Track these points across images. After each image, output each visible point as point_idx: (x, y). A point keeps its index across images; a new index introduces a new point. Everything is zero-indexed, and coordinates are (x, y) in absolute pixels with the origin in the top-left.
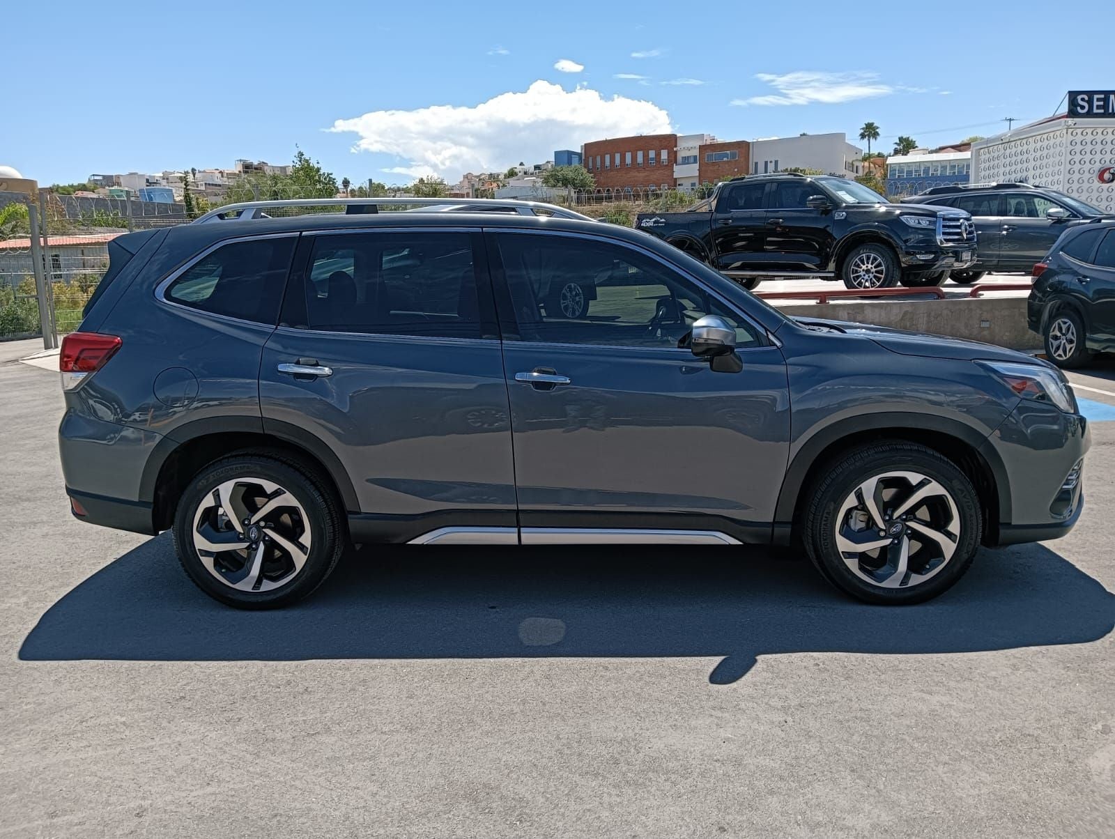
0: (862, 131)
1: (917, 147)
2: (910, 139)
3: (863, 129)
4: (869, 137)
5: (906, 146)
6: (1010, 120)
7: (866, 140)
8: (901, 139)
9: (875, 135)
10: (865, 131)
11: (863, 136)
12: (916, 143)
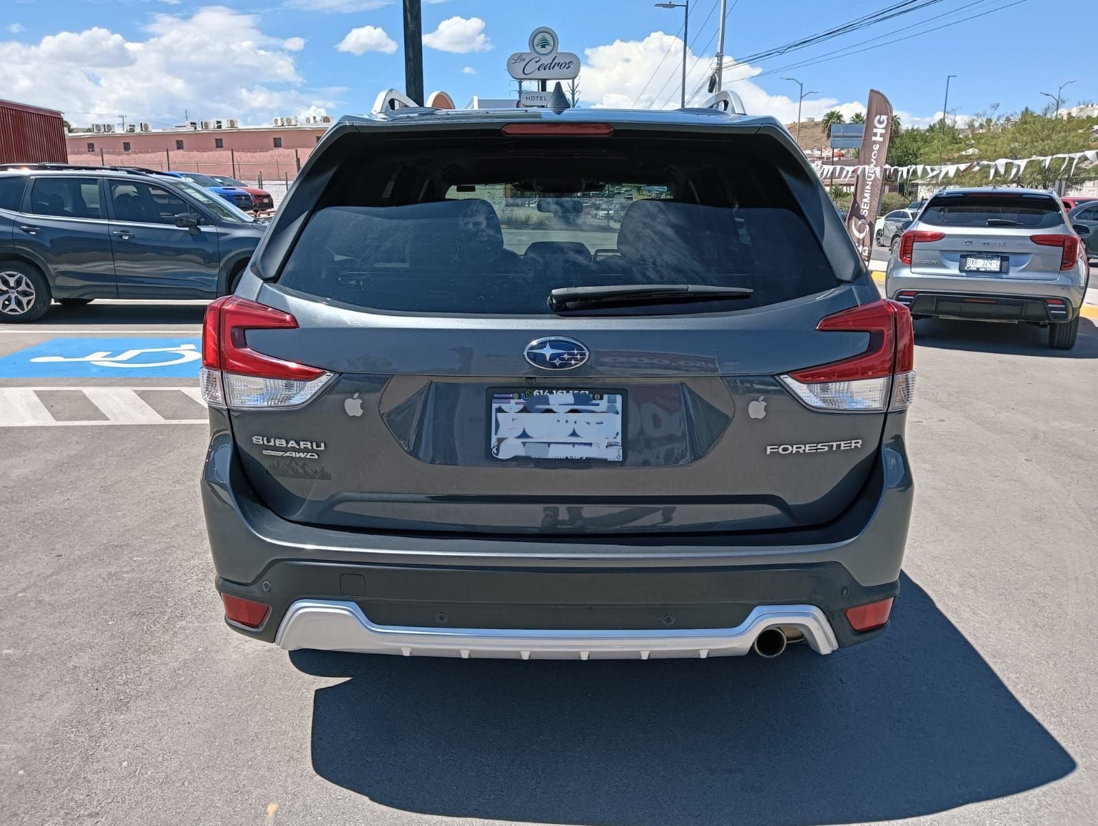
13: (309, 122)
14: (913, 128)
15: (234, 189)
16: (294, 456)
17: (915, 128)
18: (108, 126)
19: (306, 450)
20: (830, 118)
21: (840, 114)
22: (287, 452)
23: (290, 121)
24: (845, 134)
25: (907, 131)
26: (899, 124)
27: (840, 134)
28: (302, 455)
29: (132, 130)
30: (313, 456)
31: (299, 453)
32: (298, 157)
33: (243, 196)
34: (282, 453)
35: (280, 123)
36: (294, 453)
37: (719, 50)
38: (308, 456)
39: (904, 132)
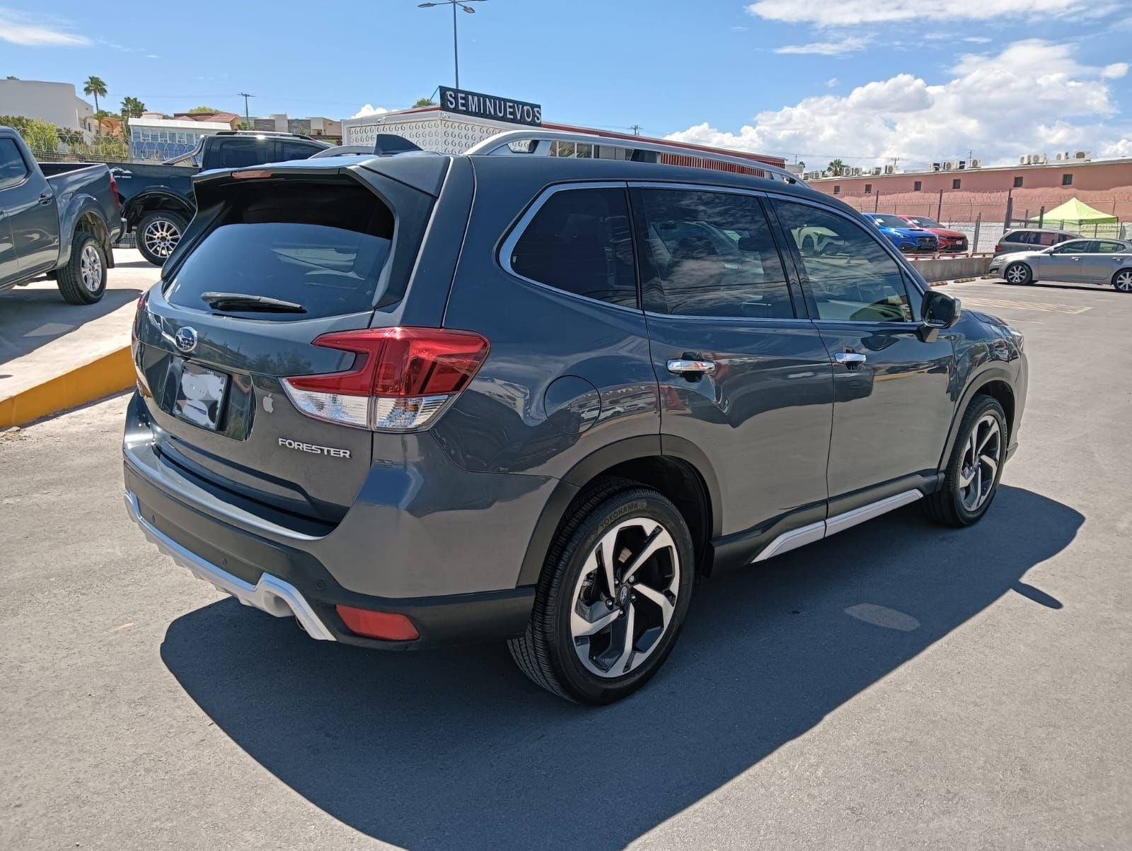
0: (87, 85)
1: (146, 110)
2: (138, 101)
3: (87, 83)
4: (95, 93)
5: (136, 108)
6: (246, 96)
7: (92, 94)
8: (128, 100)
9: (103, 92)
10: (90, 86)
11: (87, 90)
12: (145, 105)
13: (1060, 158)
15: (922, 230)
18: (857, 169)
23: (1038, 159)
29: (877, 173)
32: (1011, 197)
33: (928, 237)
35: (1026, 162)
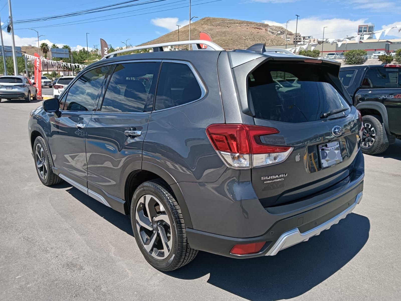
14: (75, 51)
16: (276, 181)
17: (76, 51)
19: (281, 177)
20: (43, 45)
21: (47, 44)
22: (273, 180)
24: (57, 52)
25: (73, 52)
26: (70, 49)
27: (55, 52)
28: (279, 180)
30: (282, 179)
31: (278, 179)
34: (271, 181)
36: (276, 180)
37: (10, 15)
38: (281, 180)
39: (72, 52)
